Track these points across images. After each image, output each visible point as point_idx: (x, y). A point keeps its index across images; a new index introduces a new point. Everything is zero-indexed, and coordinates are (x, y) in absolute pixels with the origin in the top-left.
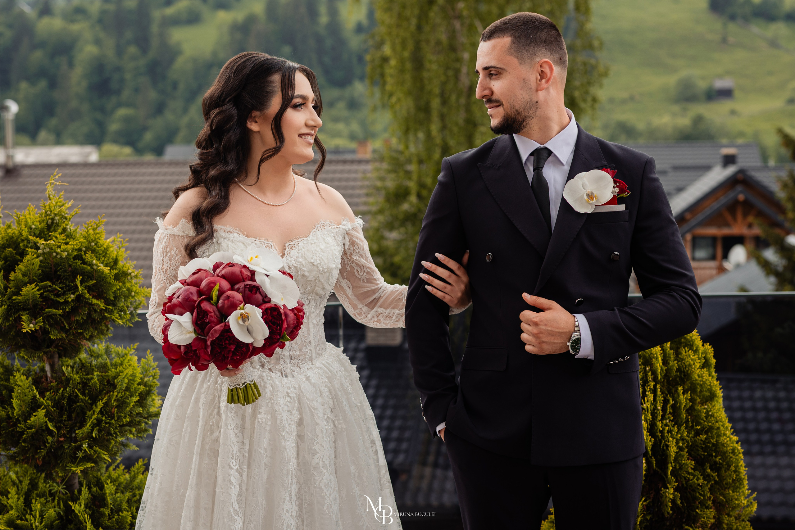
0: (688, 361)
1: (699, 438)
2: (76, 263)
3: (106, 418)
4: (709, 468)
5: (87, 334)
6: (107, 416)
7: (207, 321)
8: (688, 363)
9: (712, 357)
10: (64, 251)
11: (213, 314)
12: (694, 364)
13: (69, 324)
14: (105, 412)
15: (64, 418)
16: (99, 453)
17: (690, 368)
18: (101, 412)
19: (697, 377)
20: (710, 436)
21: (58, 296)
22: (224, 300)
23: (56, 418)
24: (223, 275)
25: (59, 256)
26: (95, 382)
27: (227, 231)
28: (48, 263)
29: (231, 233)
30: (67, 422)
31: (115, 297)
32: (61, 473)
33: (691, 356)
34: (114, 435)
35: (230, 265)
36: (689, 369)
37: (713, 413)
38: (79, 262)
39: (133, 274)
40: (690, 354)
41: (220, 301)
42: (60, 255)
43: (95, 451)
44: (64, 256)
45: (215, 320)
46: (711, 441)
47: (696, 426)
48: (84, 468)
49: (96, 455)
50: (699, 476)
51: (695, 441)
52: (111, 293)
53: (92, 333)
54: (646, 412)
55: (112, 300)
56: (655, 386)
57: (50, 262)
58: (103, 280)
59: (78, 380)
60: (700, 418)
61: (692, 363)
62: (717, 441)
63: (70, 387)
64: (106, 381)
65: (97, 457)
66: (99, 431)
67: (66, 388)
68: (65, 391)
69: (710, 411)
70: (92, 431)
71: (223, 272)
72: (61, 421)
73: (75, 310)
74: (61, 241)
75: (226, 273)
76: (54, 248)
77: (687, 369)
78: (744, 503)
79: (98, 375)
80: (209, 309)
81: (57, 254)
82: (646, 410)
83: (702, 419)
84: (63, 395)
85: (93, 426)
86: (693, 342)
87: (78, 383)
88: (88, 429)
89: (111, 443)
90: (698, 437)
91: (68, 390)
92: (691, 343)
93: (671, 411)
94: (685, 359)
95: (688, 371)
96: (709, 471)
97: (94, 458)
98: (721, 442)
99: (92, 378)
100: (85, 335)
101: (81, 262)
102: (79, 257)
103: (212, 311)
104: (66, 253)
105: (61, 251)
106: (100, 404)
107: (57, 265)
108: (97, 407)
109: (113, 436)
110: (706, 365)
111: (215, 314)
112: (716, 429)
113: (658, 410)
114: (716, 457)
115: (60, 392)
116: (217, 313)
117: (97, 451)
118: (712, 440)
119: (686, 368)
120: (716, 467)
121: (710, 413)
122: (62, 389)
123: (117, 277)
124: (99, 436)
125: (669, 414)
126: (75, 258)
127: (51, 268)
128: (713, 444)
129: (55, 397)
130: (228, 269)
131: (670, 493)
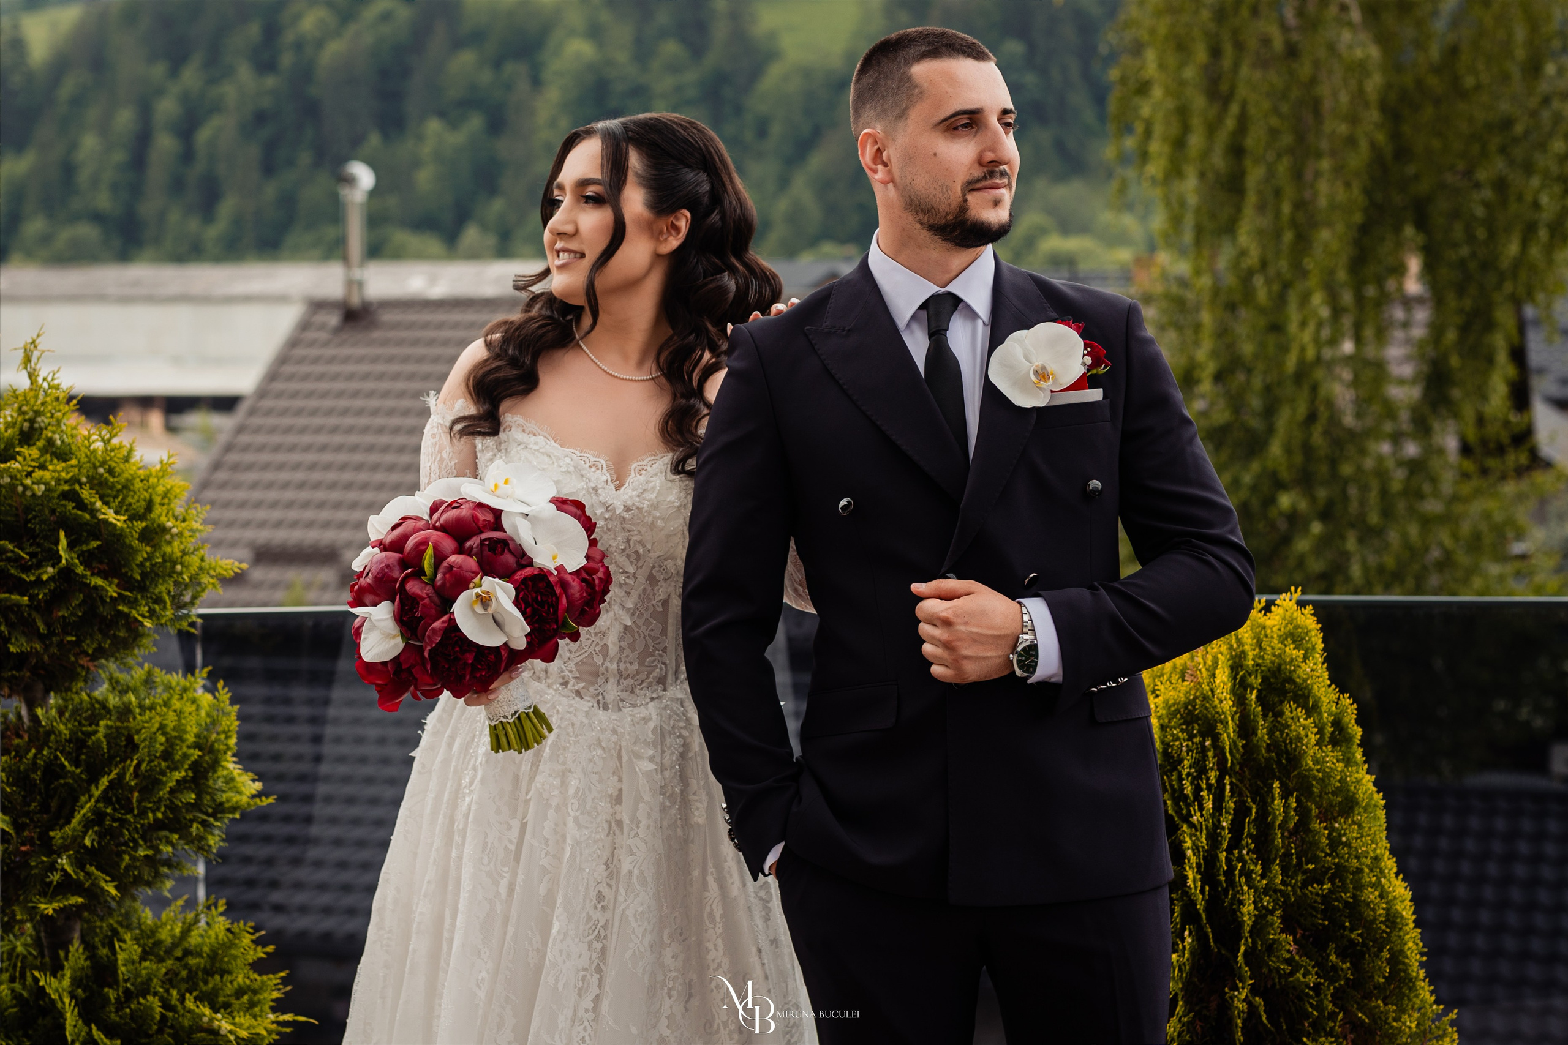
0: (1296, 729)
1: (1313, 890)
2: (65, 506)
3: (115, 810)
4: (1335, 953)
5: (88, 645)
6: (117, 806)
7: (418, 614)
8: (1294, 733)
9: (1353, 721)
10: (38, 483)
11: (427, 601)
12: (1307, 736)
13: (48, 625)
14: (114, 799)
15: (32, 808)
16: (96, 879)
17: (1299, 744)
18: (105, 797)
19: (1311, 763)
20: (1338, 887)
21: (26, 569)
22: (444, 574)
23: (18, 807)
24: (441, 525)
25: (29, 493)
26: (99, 739)
27: (527, 431)
28: (10, 505)
29: (535, 435)
30: (38, 816)
31: (144, 575)
32: (22, 915)
33: (1301, 720)
34: (131, 845)
35: (455, 505)
36: (1297, 746)
37: (1348, 839)
38: (70, 505)
39: (175, 530)
40: (1300, 714)
41: (439, 576)
42: (32, 490)
43: (88, 874)
44: (40, 494)
45: (433, 611)
46: (1341, 897)
47: (1307, 865)
48: (65, 906)
49: (90, 881)
50: (1310, 968)
51: (1305, 895)
52: (134, 566)
53: (99, 644)
54: (1198, 833)
55: (137, 581)
56: (1220, 779)
57: (14, 504)
58: (118, 540)
59: (65, 735)
60: (1319, 848)
61: (1303, 733)
62: (1354, 896)
63: (50, 748)
64: (123, 738)
65: (93, 884)
66: (101, 835)
67: (43, 749)
68: (39, 756)
69: (1345, 834)
70: (85, 833)
71: (442, 520)
72: (27, 814)
73: (58, 597)
74: (34, 464)
75: (446, 521)
76: (19, 476)
77: (1294, 746)
78: (1410, 1028)
79: (108, 727)
80: (420, 593)
81: (26, 487)
82: (1199, 828)
83: (1322, 851)
84: (34, 764)
85: (87, 824)
86: (1310, 691)
87: (66, 740)
88: (74, 830)
89: (123, 859)
90: (1310, 888)
91: (45, 753)
92: (1306, 692)
93: (1253, 831)
94: (1291, 726)
95: (1295, 750)
96: (1333, 958)
97: (86, 886)
98: (1365, 900)
99: (96, 732)
100: (86, 647)
101: (74, 505)
102: (72, 496)
103: (425, 596)
104: (43, 487)
105: (33, 483)
106: (104, 782)
107: (28, 509)
108: (97, 788)
109: (129, 846)
110: (1338, 737)
111: (431, 601)
112: (1353, 873)
113: (1223, 828)
114: (1352, 930)
115: (30, 755)
116: (436, 599)
117: (93, 874)
118: (1343, 895)
119: (1291, 743)
120: (1349, 951)
121: (1344, 839)
122: (33, 751)
123: (146, 536)
124: (99, 843)
125: (1246, 837)
126: (65, 495)
127: (17, 515)
128: (1347, 902)
129: (19, 767)
130: (451, 514)
131: (1240, 998)
